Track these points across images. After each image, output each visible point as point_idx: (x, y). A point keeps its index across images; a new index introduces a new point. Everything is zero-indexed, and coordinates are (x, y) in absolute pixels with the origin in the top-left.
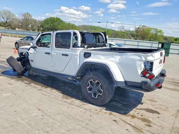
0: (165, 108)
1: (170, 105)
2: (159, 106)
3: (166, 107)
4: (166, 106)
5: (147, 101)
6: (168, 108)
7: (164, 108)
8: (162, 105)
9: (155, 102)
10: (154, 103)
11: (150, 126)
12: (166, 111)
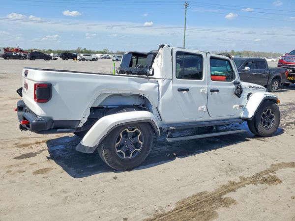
0: (12, 169)
1: (5, 181)
2: (23, 169)
3: (12, 172)
4: (14, 174)
5: (49, 167)
6: (8, 172)
7: (14, 169)
8: (20, 172)
9: (37, 172)
10: (36, 168)
11: (16, 144)
12: (8, 167)
